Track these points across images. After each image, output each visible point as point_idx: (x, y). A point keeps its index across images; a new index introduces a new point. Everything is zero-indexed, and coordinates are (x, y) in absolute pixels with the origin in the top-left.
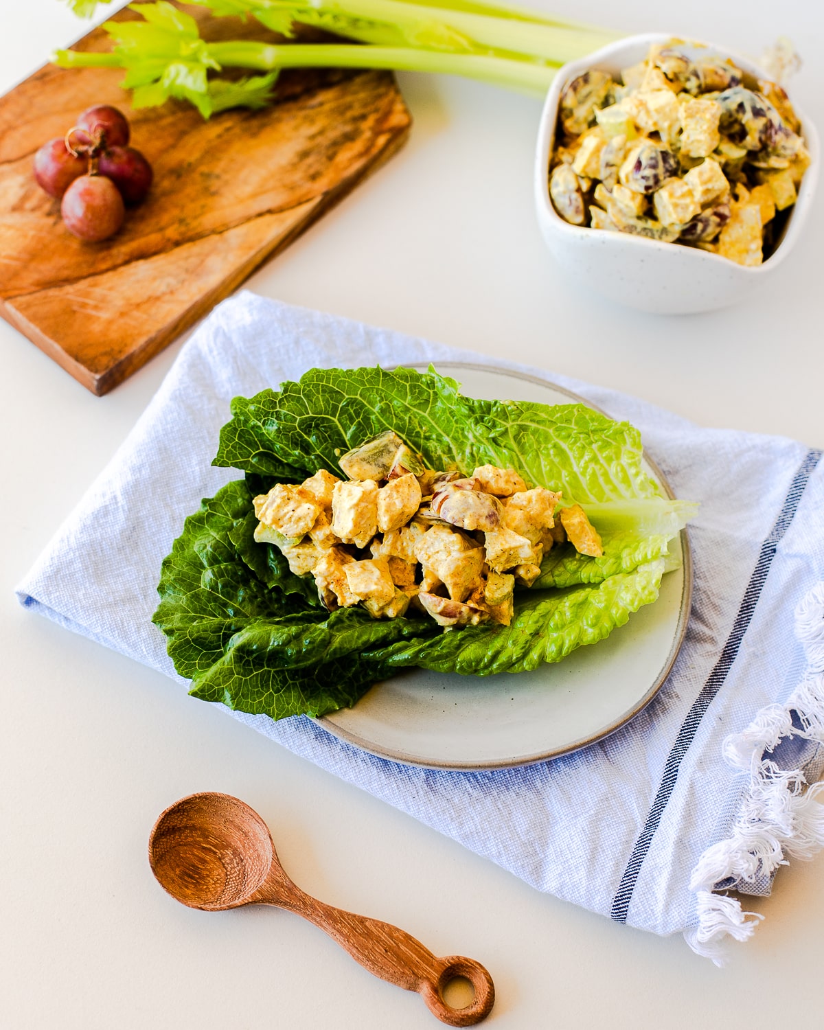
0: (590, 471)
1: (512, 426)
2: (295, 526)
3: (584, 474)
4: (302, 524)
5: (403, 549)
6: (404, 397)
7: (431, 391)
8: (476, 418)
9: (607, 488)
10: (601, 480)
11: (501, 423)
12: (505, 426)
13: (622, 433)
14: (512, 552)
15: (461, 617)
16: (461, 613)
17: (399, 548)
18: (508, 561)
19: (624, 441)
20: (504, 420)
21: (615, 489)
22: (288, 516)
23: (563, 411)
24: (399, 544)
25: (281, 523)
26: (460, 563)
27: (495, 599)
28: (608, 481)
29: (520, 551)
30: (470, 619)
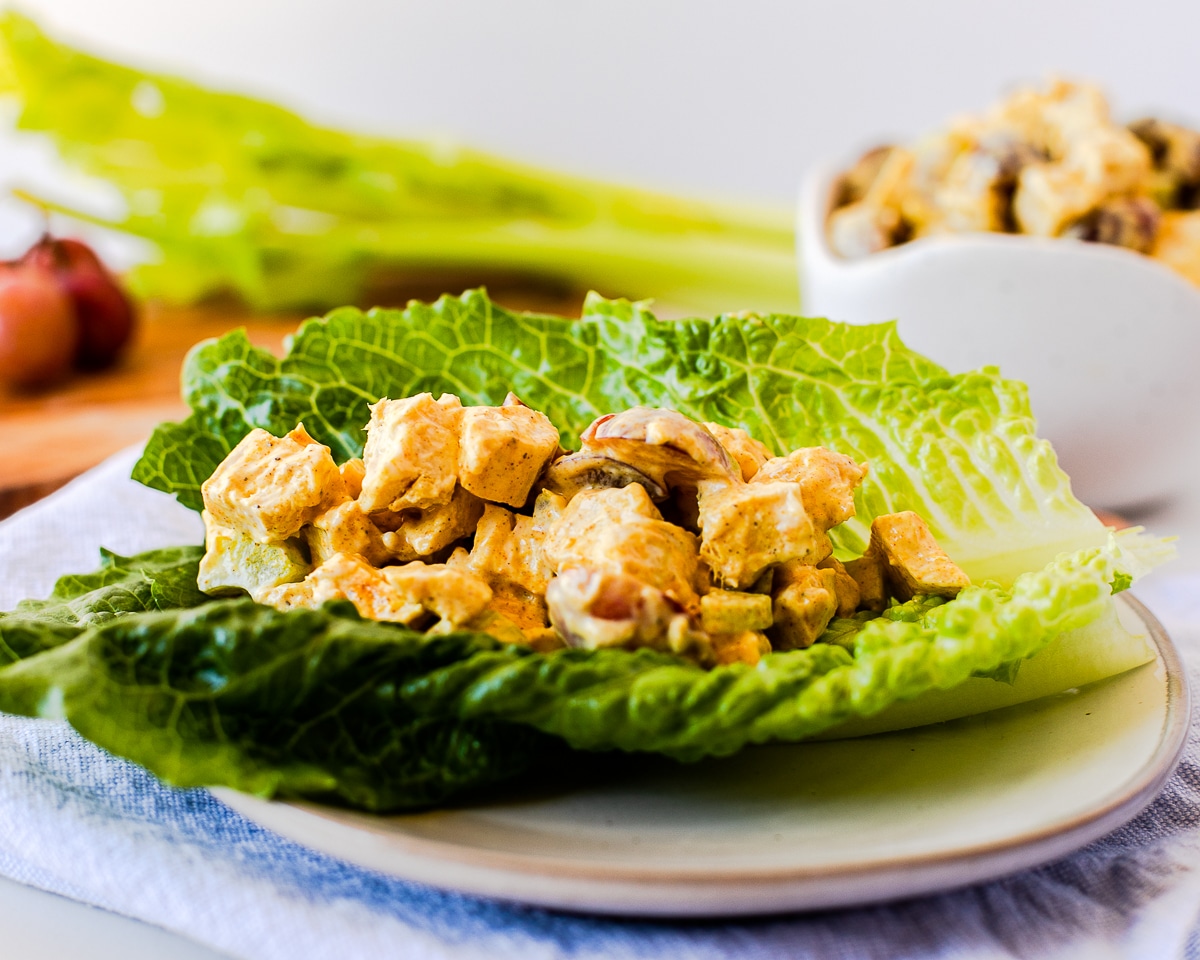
0: (925, 450)
1: (756, 371)
2: (280, 489)
3: (913, 459)
4: (294, 484)
5: (518, 561)
6: (534, 362)
7: (591, 351)
8: (681, 364)
9: (967, 483)
10: (953, 462)
11: (731, 365)
12: (739, 369)
13: (988, 384)
14: (759, 516)
15: (643, 617)
16: (641, 604)
17: (510, 555)
18: (751, 545)
19: (994, 401)
20: (738, 358)
21: (984, 486)
22: (266, 472)
23: (859, 347)
24: (509, 548)
25: (249, 487)
26: (640, 530)
27: (724, 612)
28: (968, 468)
29: (778, 511)
30: (664, 630)
